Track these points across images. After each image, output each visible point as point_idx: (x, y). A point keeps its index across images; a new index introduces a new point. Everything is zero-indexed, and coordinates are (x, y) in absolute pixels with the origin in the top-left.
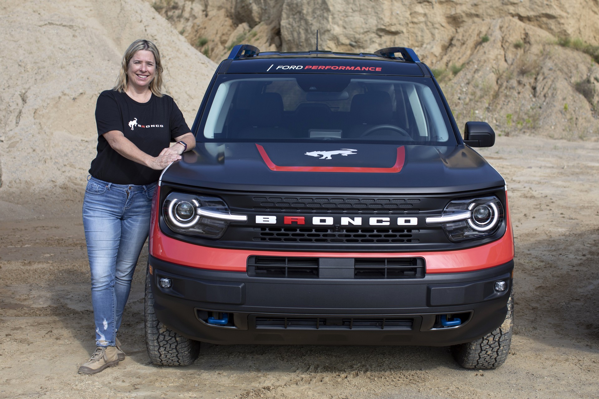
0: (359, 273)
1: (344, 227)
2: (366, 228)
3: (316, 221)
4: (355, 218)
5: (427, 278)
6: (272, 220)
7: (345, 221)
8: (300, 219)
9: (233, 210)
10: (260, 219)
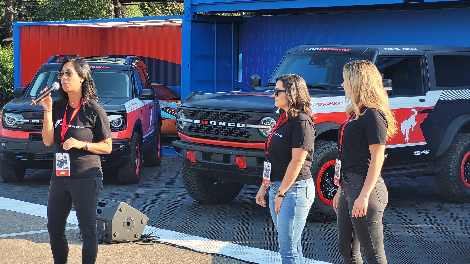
6: (38, 121)
9: (25, 118)
10: (34, 121)
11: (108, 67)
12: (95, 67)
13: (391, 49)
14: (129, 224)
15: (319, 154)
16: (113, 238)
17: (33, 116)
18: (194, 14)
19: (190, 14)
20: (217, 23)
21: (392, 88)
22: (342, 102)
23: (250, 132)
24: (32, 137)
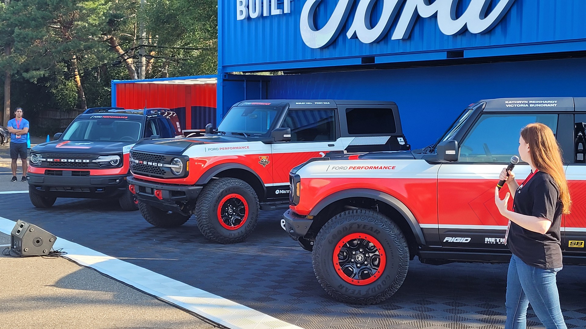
0: (73, 175)
1: (69, 162)
3: (62, 160)
4: (72, 160)
5: (90, 177)
6: (51, 160)
7: (69, 161)
8: (58, 160)
9: (43, 158)
10: (48, 160)
11: (126, 117)
12: (116, 117)
13: (303, 103)
14: (38, 242)
15: (219, 188)
16: (23, 252)
17: (48, 156)
18: (225, 74)
19: (222, 74)
20: (246, 81)
21: (290, 135)
22: (247, 147)
23: (166, 170)
24: (48, 172)
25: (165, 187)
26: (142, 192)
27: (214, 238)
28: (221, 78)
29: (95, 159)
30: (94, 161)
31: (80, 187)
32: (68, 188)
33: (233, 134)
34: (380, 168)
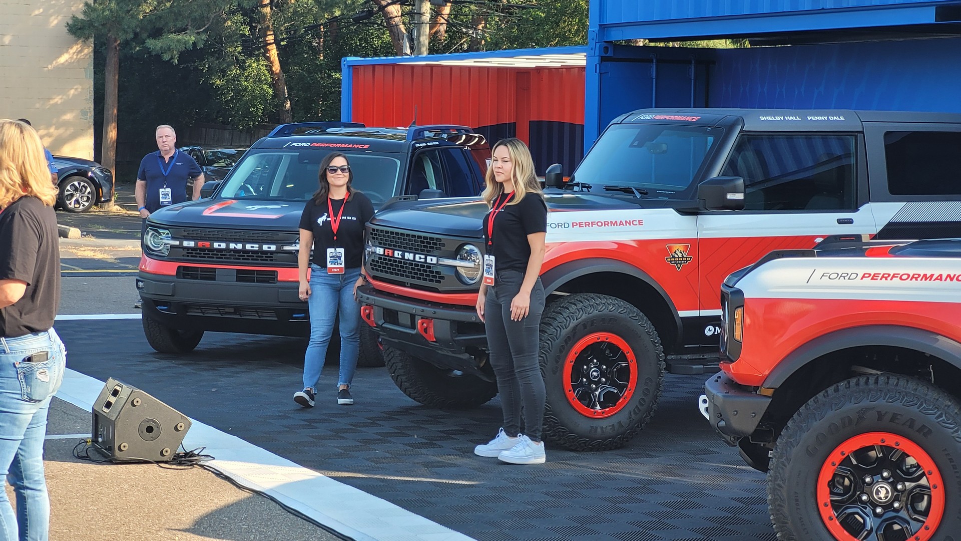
0: (239, 279)
1: (231, 250)
2: (244, 251)
3: (216, 245)
4: (238, 245)
5: (278, 284)
6: (192, 244)
7: (232, 246)
8: (207, 244)
9: (173, 238)
10: (185, 243)
11: (366, 147)
12: (343, 145)
13: (778, 118)
14: (150, 429)
15: (568, 318)
16: (118, 454)
17: (186, 234)
18: (606, 45)
19: (598, 45)
20: (658, 61)
21: (743, 194)
22: (639, 221)
23: (444, 272)
24: (183, 272)
25: (441, 312)
26: (390, 323)
27: (554, 438)
28: (597, 53)
29: (290, 244)
30: (287, 248)
31: (256, 309)
32: (227, 310)
33: (608, 189)
34: (937, 279)
